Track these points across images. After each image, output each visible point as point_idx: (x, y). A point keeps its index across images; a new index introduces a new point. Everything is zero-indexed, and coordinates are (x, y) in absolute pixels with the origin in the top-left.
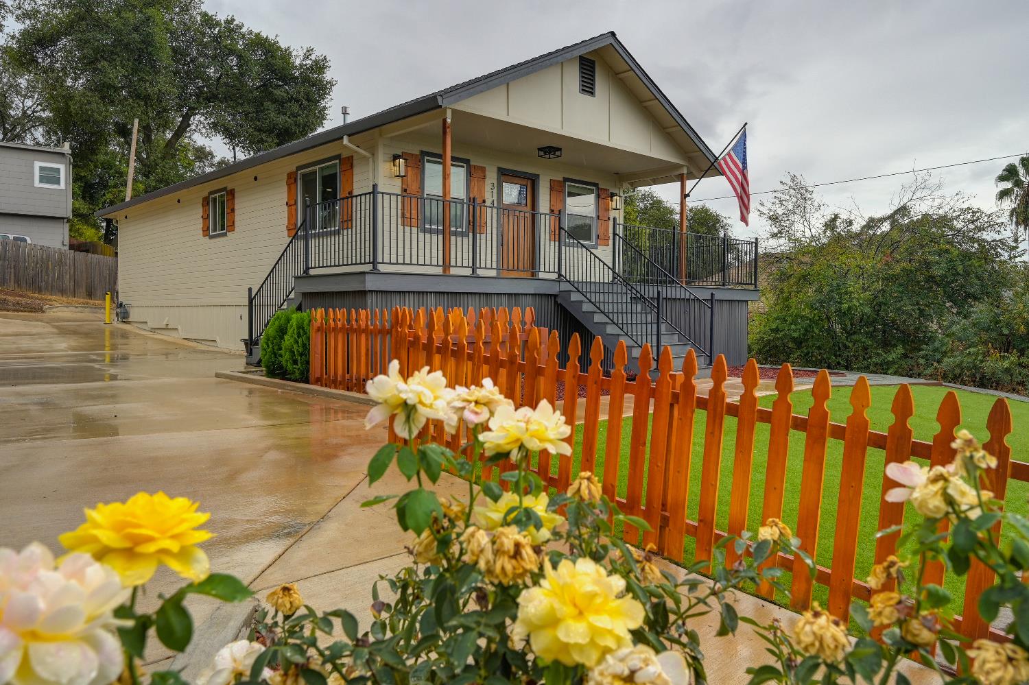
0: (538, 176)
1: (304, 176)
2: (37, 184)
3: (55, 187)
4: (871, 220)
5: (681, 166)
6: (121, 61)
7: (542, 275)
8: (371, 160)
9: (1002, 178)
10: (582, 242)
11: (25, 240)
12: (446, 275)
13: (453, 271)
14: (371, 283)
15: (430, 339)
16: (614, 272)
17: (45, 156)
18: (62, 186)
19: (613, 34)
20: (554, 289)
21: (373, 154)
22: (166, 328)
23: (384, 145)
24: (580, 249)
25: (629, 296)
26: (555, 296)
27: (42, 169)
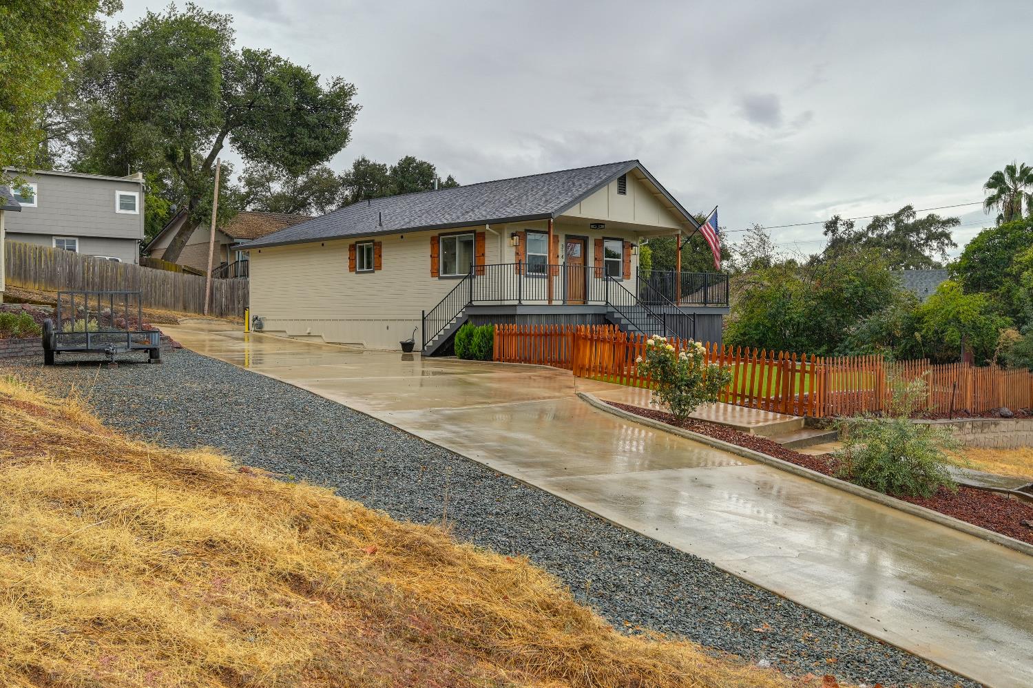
0: (588, 237)
1: (443, 240)
2: (118, 210)
3: (131, 212)
4: (877, 219)
5: (677, 230)
6: (183, 98)
7: (590, 303)
8: (499, 237)
9: (989, 185)
10: (614, 278)
11: (118, 261)
12: (550, 305)
13: (554, 303)
14: (519, 311)
15: (592, 336)
16: (637, 299)
17: (124, 185)
18: (137, 211)
19: (638, 161)
20: (604, 311)
21: (501, 233)
22: (309, 335)
23: (508, 228)
24: (612, 282)
25: (646, 314)
26: (604, 315)
27: (122, 197)
